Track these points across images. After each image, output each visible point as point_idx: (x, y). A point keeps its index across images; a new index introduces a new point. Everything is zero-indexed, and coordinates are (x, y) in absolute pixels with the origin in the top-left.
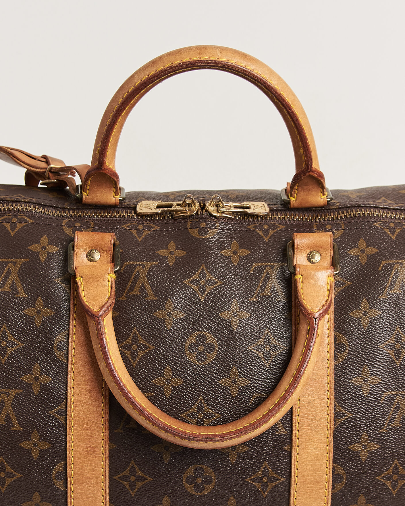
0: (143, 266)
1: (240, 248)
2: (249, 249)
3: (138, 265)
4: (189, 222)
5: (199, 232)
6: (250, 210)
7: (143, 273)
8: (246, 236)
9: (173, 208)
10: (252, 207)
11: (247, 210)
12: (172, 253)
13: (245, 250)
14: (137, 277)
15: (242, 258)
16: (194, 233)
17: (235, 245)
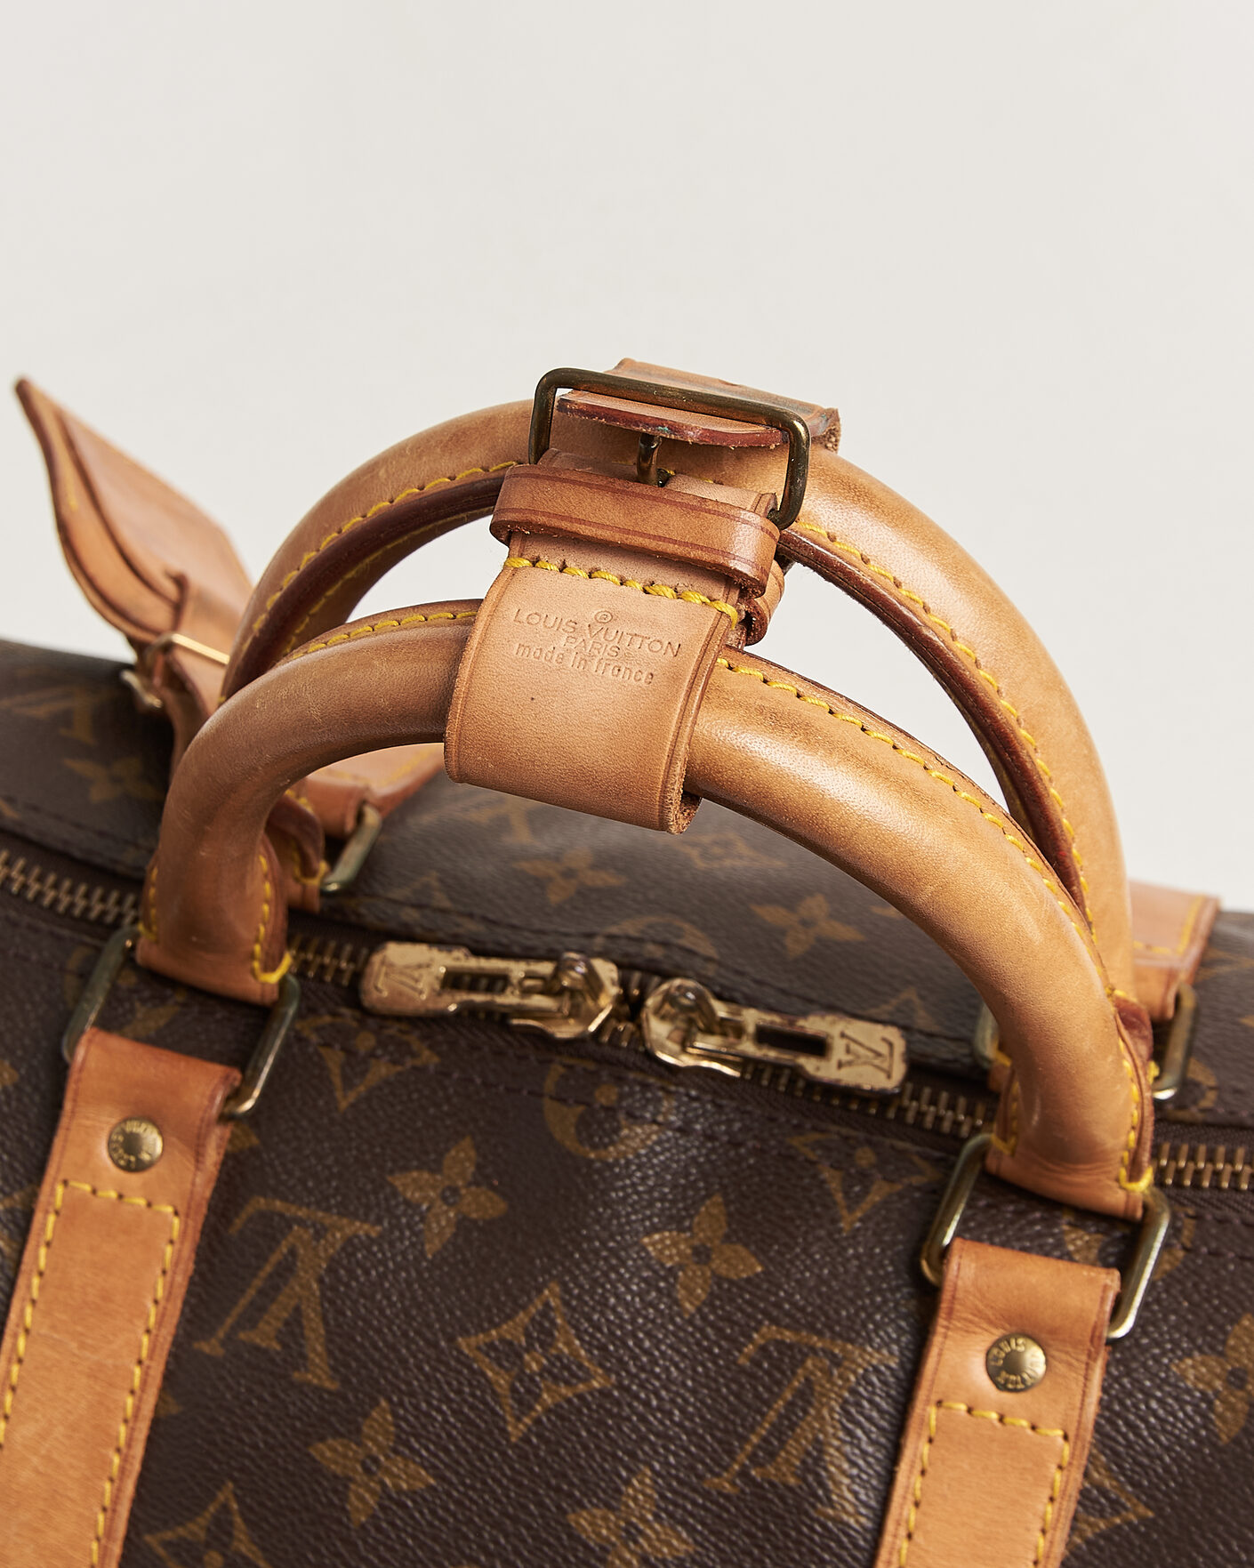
0: (318, 1235)
1: (727, 1238)
2: (761, 1252)
3: (301, 1222)
4: (557, 1070)
5: (583, 1123)
6: (822, 1064)
7: (313, 1261)
8: (771, 1185)
9: (510, 999)
10: (838, 1051)
11: (810, 1064)
12: (450, 1195)
13: (743, 1251)
14: (286, 1270)
15: (724, 1291)
16: (561, 1121)
17: (711, 1217)
